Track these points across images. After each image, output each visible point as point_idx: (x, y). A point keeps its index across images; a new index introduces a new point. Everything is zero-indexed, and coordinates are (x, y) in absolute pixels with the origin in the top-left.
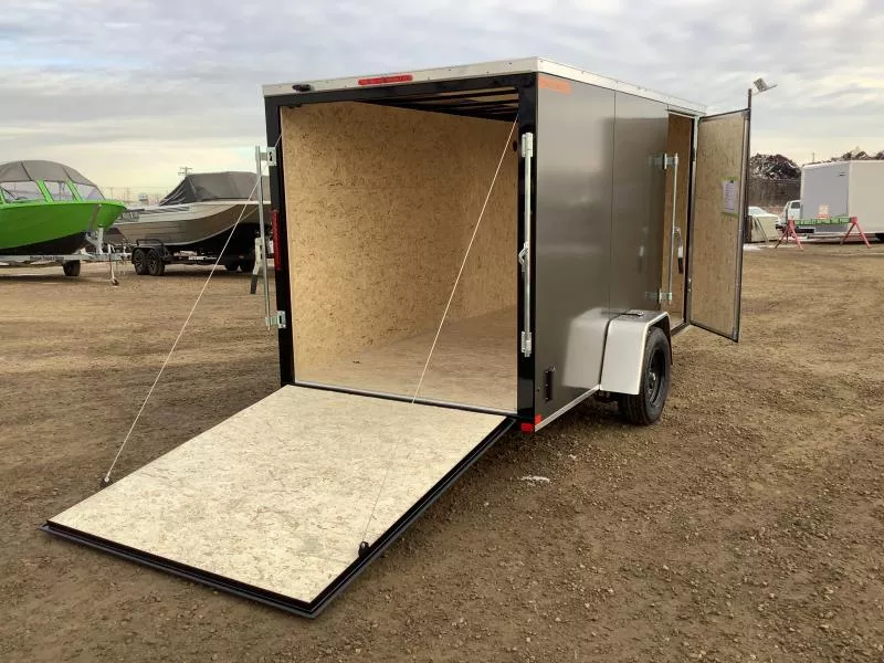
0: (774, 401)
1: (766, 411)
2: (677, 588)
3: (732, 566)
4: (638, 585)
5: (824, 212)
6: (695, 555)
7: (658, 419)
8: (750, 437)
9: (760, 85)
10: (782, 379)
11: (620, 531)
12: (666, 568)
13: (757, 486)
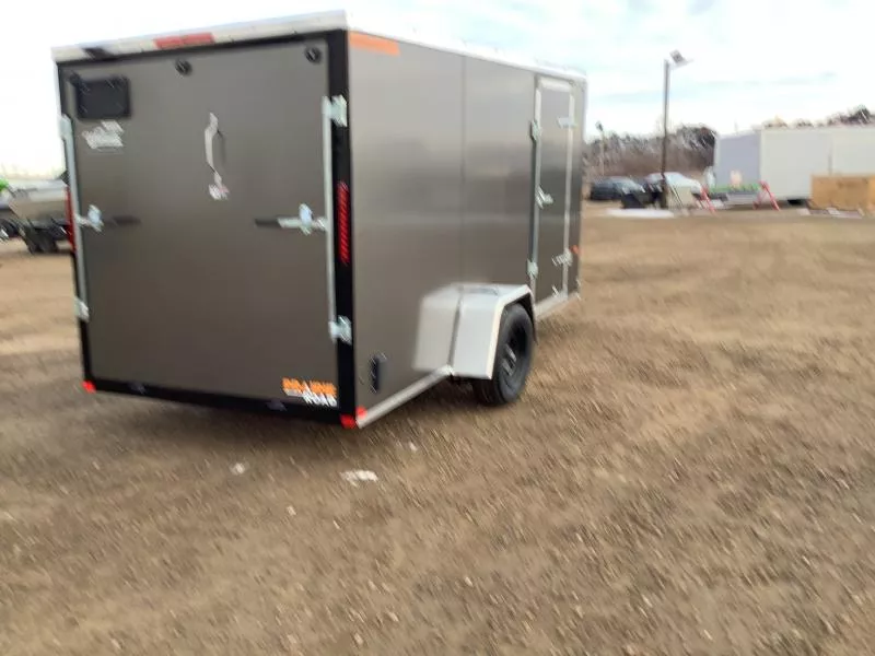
0: (646, 373)
1: (634, 386)
2: (473, 608)
3: (546, 575)
4: (429, 607)
5: (736, 179)
6: (506, 563)
7: (518, 397)
8: (609, 415)
9: (678, 58)
10: (661, 349)
11: (432, 538)
12: (470, 582)
13: (601, 473)
